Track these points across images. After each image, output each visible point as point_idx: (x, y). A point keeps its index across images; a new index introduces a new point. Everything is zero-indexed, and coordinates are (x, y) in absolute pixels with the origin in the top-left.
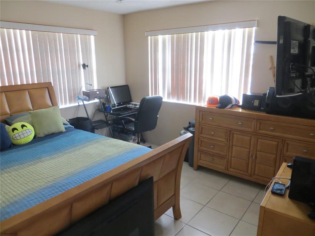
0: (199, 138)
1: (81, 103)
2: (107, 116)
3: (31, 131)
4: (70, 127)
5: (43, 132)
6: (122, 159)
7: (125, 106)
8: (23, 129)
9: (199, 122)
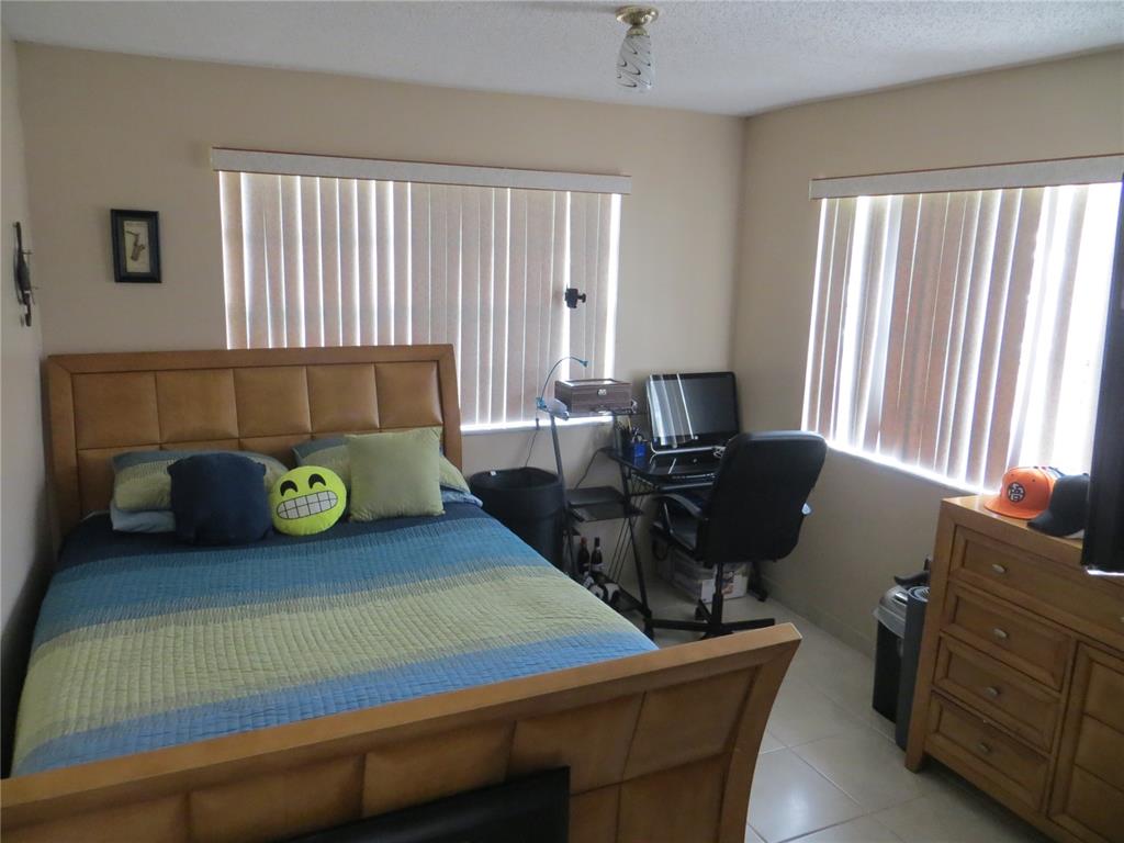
0: (940, 638)
1: (545, 422)
2: (630, 477)
3: (332, 496)
4: (467, 502)
5: (369, 507)
6: (513, 665)
7: (709, 448)
8: (311, 487)
9: (949, 573)
